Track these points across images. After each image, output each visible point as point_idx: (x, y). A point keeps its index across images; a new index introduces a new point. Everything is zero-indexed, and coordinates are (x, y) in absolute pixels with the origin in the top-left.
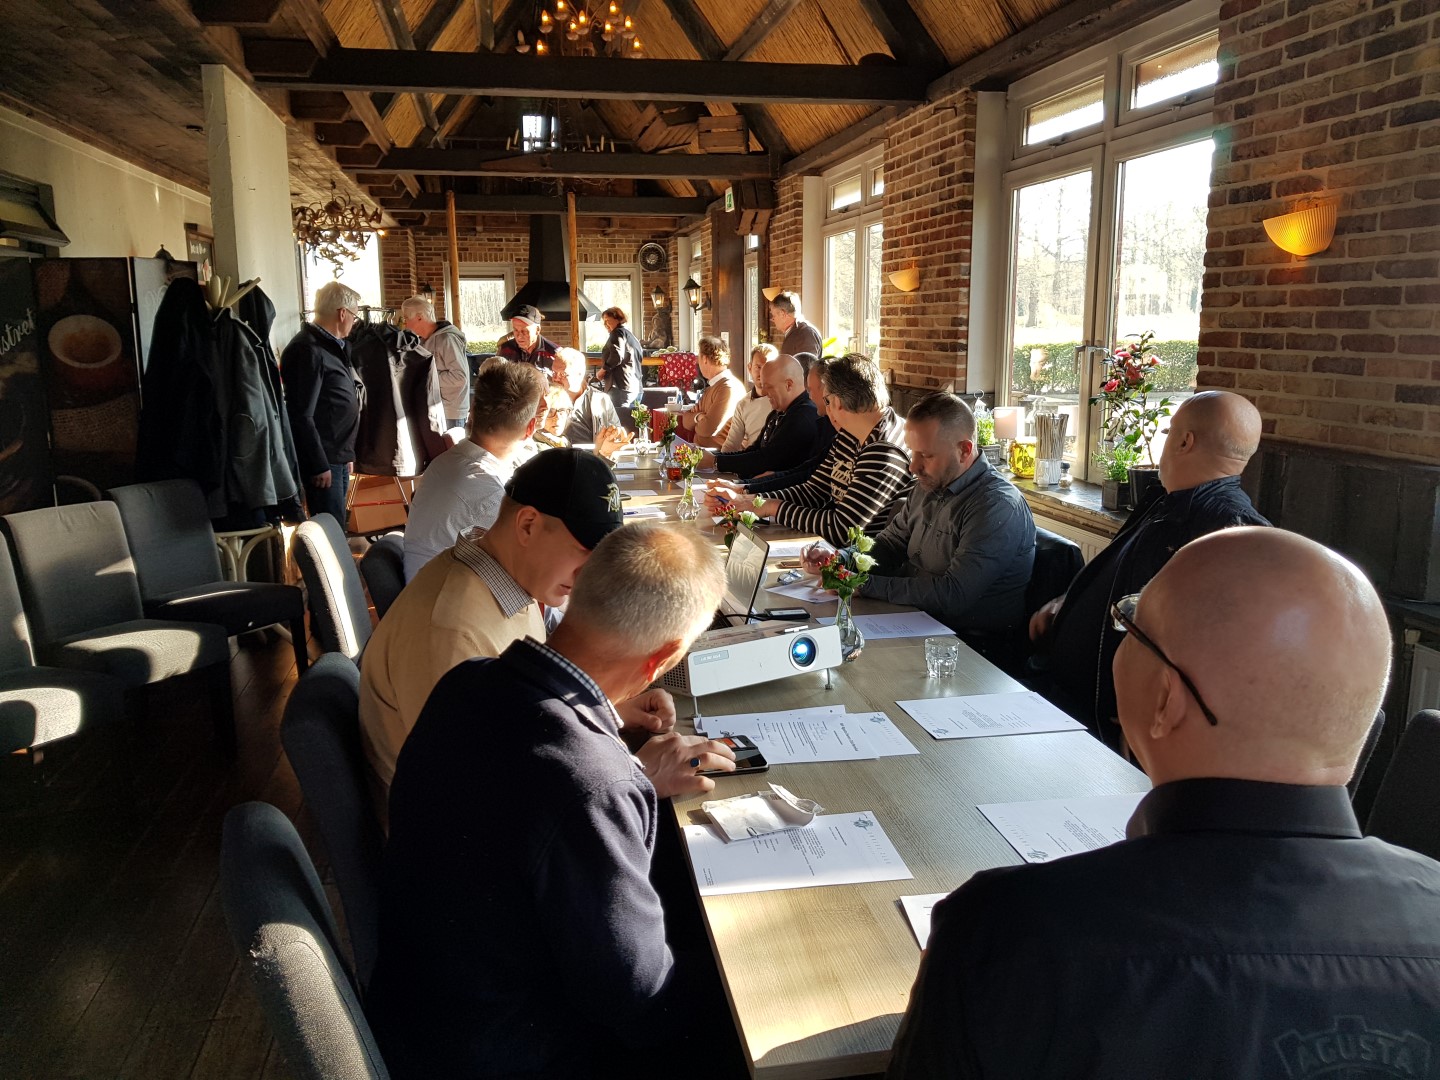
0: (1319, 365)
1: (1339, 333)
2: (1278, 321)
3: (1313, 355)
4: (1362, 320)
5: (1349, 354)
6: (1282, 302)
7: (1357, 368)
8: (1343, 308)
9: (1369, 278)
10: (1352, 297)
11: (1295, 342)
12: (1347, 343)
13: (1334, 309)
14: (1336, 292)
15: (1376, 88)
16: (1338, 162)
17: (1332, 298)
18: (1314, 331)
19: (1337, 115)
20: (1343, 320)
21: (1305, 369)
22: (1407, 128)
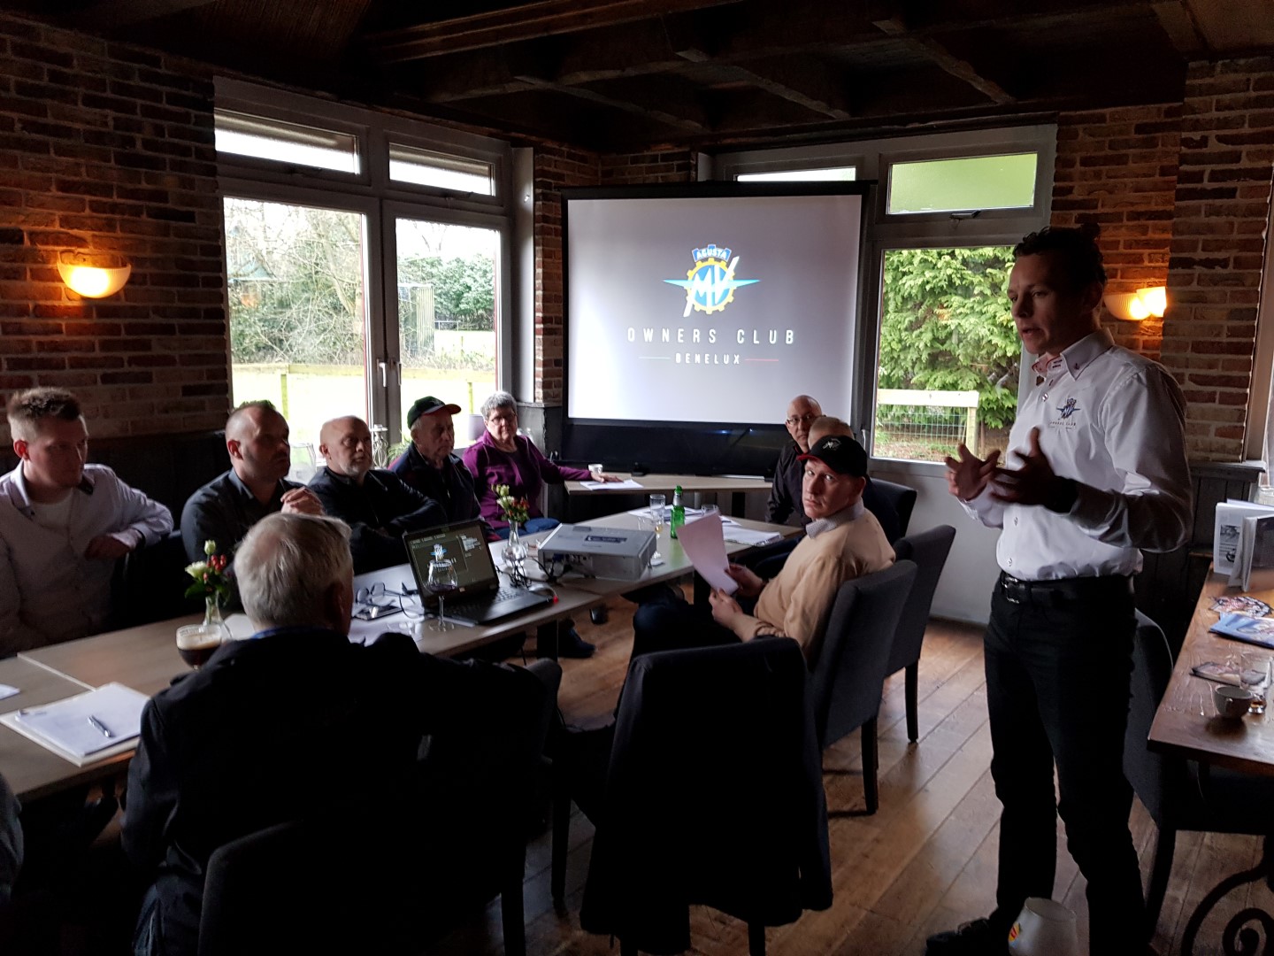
0: (106, 379)
1: (125, 355)
2: (55, 347)
3: (99, 372)
4: (146, 346)
5: (136, 369)
6: (60, 332)
7: (147, 378)
8: (124, 336)
9: (147, 316)
10: (130, 329)
11: (77, 363)
12: (132, 361)
13: (116, 338)
14: (118, 326)
15: (130, 186)
16: (100, 230)
17: (114, 330)
18: (98, 353)
19: (95, 195)
20: (126, 345)
21: (95, 382)
22: (162, 221)
